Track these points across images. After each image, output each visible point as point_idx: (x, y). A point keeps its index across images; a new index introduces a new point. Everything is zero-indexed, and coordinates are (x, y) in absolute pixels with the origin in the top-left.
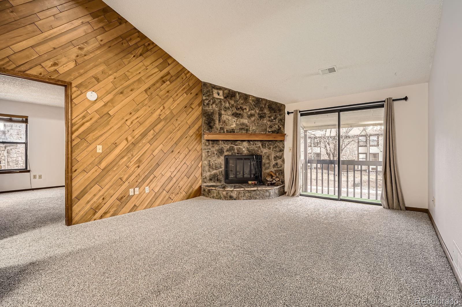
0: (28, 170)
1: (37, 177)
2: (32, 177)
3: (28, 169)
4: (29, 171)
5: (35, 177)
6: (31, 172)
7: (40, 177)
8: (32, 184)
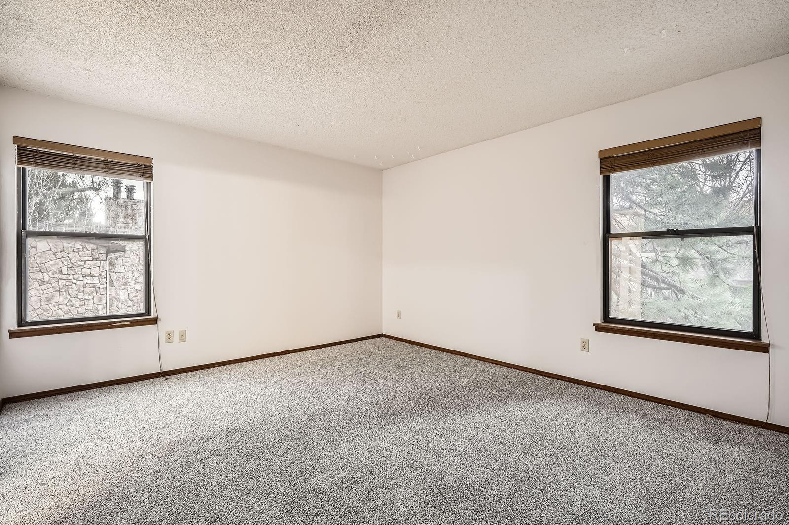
0: (152, 317)
1: (176, 337)
2: (163, 338)
3: (153, 315)
4: (155, 321)
5: (169, 337)
6: (159, 323)
7: (183, 337)
8: (161, 356)
